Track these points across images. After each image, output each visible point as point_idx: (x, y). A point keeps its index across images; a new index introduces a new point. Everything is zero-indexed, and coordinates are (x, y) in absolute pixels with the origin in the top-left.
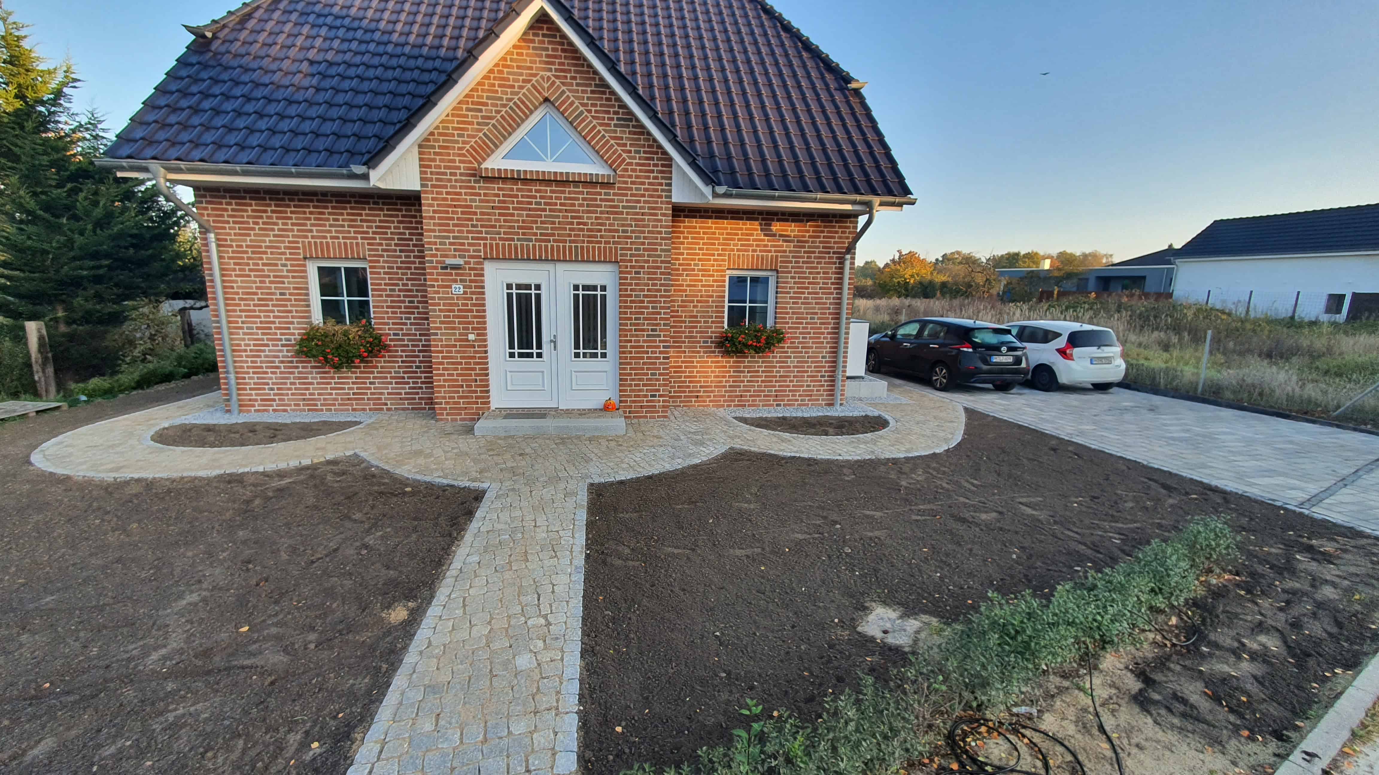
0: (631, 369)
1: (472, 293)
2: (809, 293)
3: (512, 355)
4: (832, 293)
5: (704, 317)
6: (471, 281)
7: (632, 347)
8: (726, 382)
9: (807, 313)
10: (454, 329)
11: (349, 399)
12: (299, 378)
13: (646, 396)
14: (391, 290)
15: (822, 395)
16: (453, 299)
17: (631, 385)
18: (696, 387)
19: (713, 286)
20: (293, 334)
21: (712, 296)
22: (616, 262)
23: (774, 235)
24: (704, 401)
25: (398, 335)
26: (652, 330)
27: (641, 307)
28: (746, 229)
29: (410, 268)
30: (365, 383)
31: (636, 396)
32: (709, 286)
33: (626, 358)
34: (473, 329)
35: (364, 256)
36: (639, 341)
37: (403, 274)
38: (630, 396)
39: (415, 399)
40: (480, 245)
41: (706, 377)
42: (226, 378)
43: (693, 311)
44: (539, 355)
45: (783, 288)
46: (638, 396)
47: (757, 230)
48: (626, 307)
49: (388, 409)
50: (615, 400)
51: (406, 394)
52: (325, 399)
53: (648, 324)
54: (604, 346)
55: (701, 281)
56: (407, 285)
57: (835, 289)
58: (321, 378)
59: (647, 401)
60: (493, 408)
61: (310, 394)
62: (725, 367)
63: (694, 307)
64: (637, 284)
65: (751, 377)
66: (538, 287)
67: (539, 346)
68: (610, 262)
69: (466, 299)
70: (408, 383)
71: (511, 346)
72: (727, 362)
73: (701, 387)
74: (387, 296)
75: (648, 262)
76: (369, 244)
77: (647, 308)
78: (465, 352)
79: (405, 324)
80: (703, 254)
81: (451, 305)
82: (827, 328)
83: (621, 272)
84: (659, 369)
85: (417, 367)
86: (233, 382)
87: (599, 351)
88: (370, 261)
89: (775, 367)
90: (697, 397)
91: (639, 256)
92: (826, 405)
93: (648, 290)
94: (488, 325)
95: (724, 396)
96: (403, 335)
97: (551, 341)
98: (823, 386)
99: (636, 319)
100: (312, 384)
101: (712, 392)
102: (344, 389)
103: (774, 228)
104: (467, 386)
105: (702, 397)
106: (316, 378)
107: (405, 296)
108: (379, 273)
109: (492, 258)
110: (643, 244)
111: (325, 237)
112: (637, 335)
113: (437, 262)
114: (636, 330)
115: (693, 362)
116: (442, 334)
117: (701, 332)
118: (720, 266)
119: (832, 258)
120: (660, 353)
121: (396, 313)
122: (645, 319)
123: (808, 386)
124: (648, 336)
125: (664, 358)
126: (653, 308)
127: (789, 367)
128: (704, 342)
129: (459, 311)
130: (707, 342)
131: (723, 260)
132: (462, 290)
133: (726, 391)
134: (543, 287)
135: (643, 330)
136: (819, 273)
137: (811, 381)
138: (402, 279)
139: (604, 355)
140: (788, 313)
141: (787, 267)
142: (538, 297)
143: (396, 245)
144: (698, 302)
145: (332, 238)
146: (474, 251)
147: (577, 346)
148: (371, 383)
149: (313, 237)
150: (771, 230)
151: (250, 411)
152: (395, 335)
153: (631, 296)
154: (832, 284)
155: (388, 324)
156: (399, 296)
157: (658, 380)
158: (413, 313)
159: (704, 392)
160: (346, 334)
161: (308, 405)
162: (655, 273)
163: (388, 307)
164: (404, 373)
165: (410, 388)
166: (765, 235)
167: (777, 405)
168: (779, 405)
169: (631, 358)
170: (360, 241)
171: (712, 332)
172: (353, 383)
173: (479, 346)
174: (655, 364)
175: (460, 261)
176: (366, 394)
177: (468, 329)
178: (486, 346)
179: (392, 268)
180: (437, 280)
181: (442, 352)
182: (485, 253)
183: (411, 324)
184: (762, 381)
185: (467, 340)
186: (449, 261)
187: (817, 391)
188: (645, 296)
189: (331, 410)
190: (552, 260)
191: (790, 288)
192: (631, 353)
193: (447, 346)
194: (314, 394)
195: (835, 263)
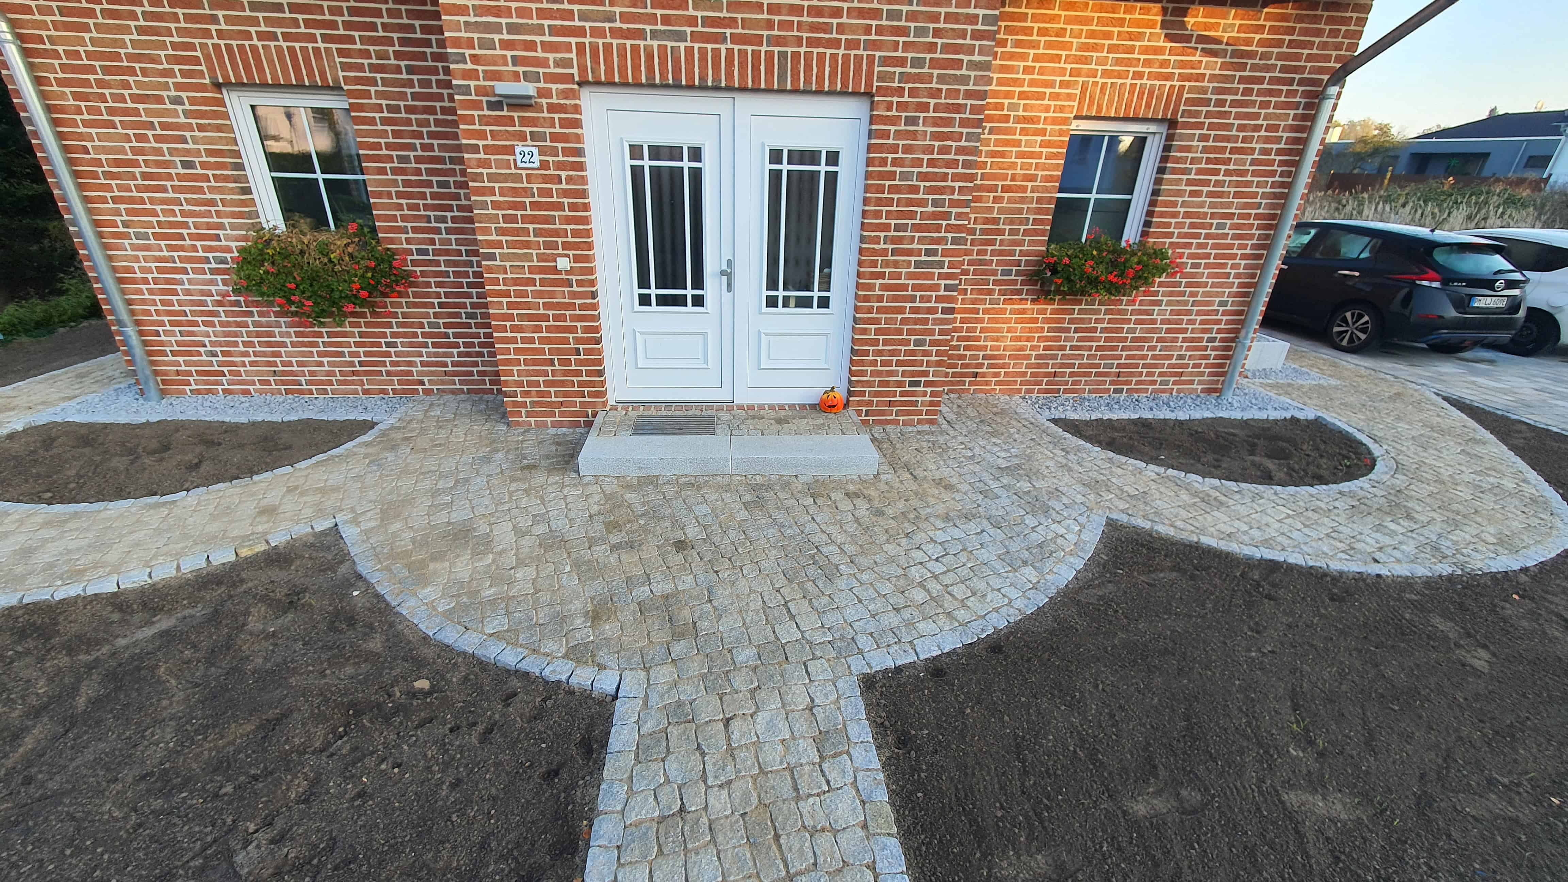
0: (878, 332)
1: (560, 166)
2: (1228, 173)
3: (645, 300)
4: (1272, 174)
5: (1012, 222)
6: (555, 137)
7: (884, 287)
8: (1033, 348)
9: (1213, 216)
10: (527, 245)
11: (354, 373)
12: (258, 335)
13: (900, 384)
14: (401, 159)
15: (1202, 374)
16: (518, 178)
17: (874, 363)
18: (976, 357)
19: (1039, 155)
20: (229, 250)
21: (1034, 178)
22: (869, 94)
23: (1187, 39)
24: (987, 383)
25: (425, 252)
26: (928, 253)
27: (910, 202)
28: (1132, 23)
29: (431, 111)
30: (379, 345)
31: (881, 384)
32: (1031, 155)
33: (870, 310)
34: (566, 246)
35: (336, 79)
36: (899, 276)
37: (420, 123)
38: (869, 384)
39: (471, 374)
40: (568, 47)
41: (997, 339)
42: (121, 333)
43: (990, 210)
44: (698, 301)
45: (1178, 160)
46: (886, 384)
47: (1151, 25)
48: (879, 202)
49: (428, 392)
50: (841, 393)
51: (454, 364)
52: (311, 373)
53: (921, 240)
54: (826, 284)
55: (1018, 143)
56: (430, 148)
57: (1282, 163)
58: (297, 334)
59: (902, 394)
60: (611, 402)
61: (284, 364)
62: (1036, 320)
63: (996, 200)
64: (907, 149)
65: (1080, 339)
66: (696, 154)
67: (698, 283)
68: (855, 94)
69: (546, 179)
70: (457, 346)
71: (643, 282)
72: (1039, 312)
73: (985, 357)
74: (395, 171)
75: (937, 93)
76: (341, 53)
77: (922, 203)
78: (552, 295)
79: (437, 231)
80: (1032, 83)
81: (515, 192)
82: (1244, 247)
83: (872, 120)
84: (931, 332)
85: (469, 316)
86: (135, 340)
87: (816, 294)
88: (351, 94)
89: (1128, 321)
90: (976, 375)
91: (918, 78)
92: (1203, 391)
93: (931, 163)
94: (595, 239)
95: (1024, 374)
96: (436, 252)
97: (723, 273)
98: (1207, 357)
99: (898, 228)
100: (283, 345)
101: (1003, 366)
102: (341, 355)
103: (1190, 20)
104: (562, 362)
105: (984, 375)
106: (288, 335)
107: (430, 172)
108: (372, 122)
109: (598, 83)
110: (932, 47)
111: (248, 36)
112: (896, 264)
113: (480, 91)
114: (894, 252)
115: (977, 311)
116: (503, 257)
117: (1001, 253)
118: (1062, 109)
119: (1293, 93)
120: (939, 299)
121: (416, 207)
122: (916, 228)
123: (1181, 357)
124: (918, 264)
125: (945, 311)
126: (935, 203)
127: (1154, 322)
128: (1005, 273)
129: (535, 205)
130: (1009, 273)
131: (1070, 97)
132: (536, 158)
133: (1028, 366)
134: (706, 155)
135: (909, 253)
136: (1257, 128)
137: (1188, 349)
138: (419, 135)
139: (824, 303)
140: (1175, 215)
141: (1197, 114)
142: (696, 176)
143: (398, 55)
144: (1005, 189)
145: (261, 36)
146: (557, 64)
147: (772, 284)
148: (388, 345)
149: (221, 34)
150: (1183, 26)
151: (184, 392)
152: (420, 252)
153: (891, 176)
154: (1279, 152)
155: (404, 230)
156: (418, 172)
157: (926, 353)
158: (450, 208)
159: (990, 366)
160: (324, 250)
161: (284, 383)
162: (949, 122)
163: (400, 195)
164: (447, 325)
165: (460, 355)
166: (1170, 38)
167: (1116, 391)
168: (1120, 391)
169: (880, 310)
170: (321, 45)
171: (1022, 253)
172: (357, 344)
173: (580, 283)
174: (925, 321)
175: (528, 89)
176: (383, 364)
177: (554, 246)
178: (592, 283)
179: (397, 109)
180: (482, 135)
181: (507, 294)
182: (582, 69)
183: (449, 231)
184: (1098, 348)
185: (555, 271)
186: (503, 88)
187: (1195, 366)
188: (923, 177)
189: (325, 392)
190: (729, 88)
191: (1193, 161)
192: (880, 299)
193: (516, 282)
194: (290, 364)
195: (1297, 106)
